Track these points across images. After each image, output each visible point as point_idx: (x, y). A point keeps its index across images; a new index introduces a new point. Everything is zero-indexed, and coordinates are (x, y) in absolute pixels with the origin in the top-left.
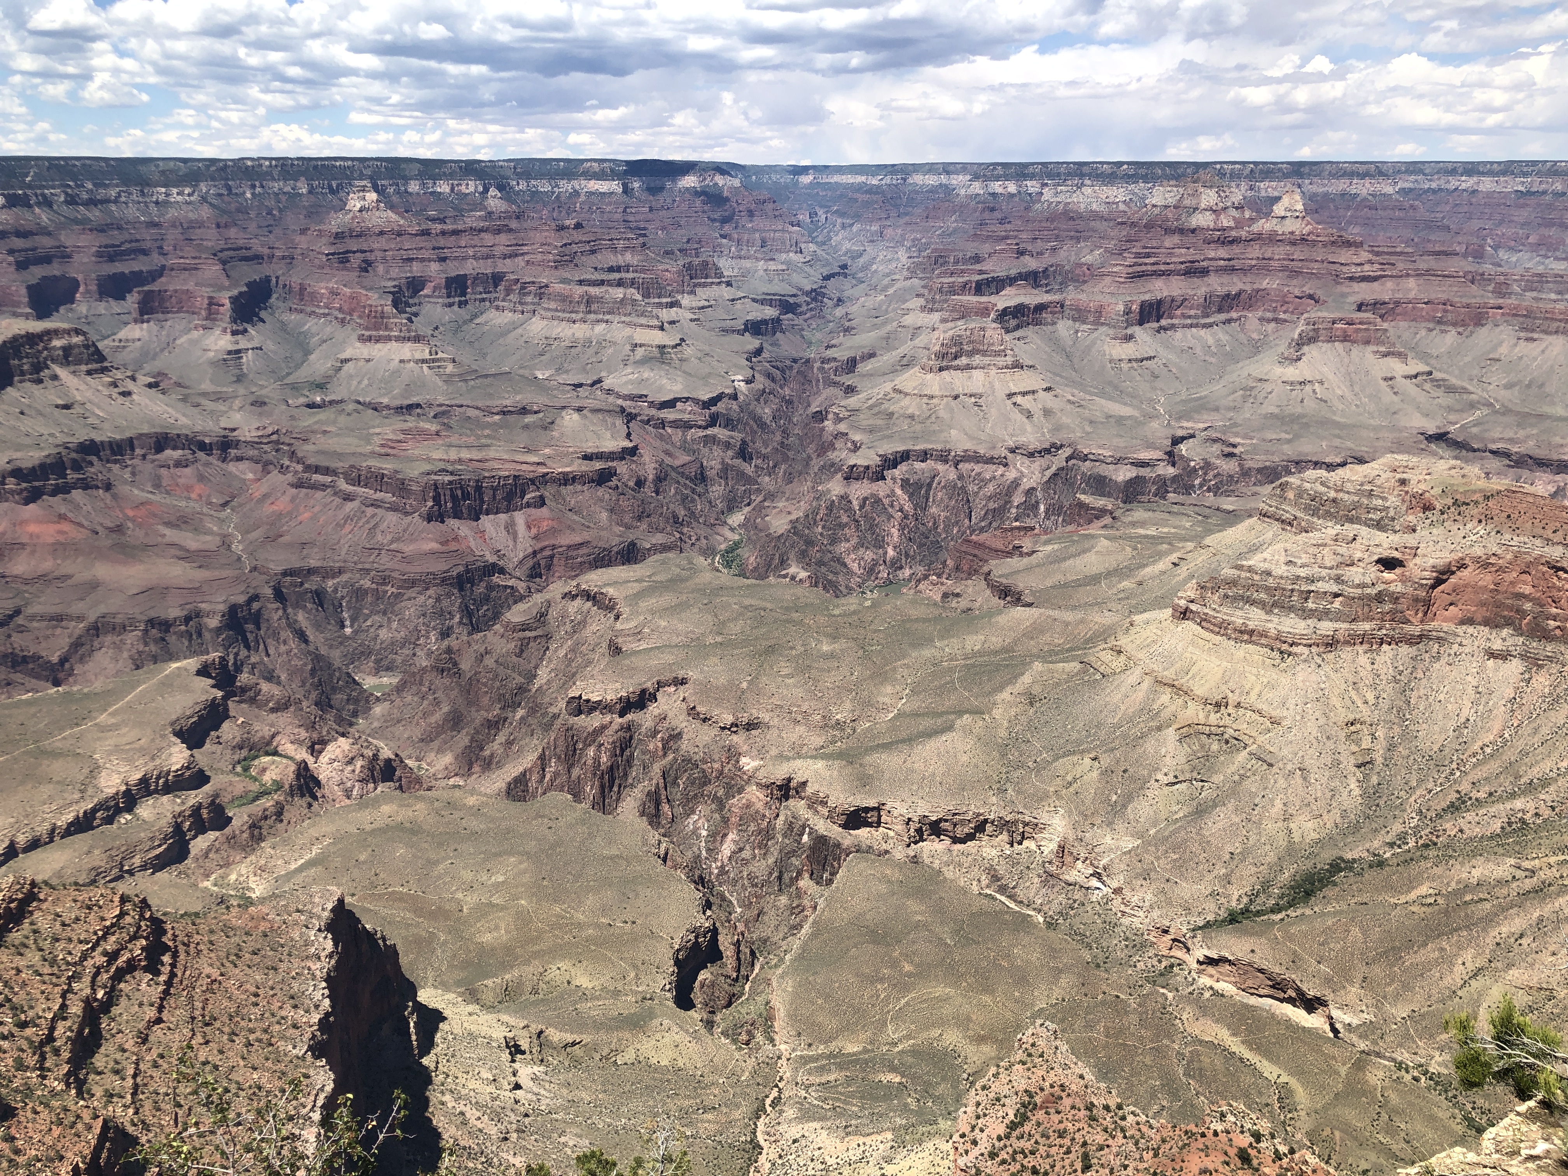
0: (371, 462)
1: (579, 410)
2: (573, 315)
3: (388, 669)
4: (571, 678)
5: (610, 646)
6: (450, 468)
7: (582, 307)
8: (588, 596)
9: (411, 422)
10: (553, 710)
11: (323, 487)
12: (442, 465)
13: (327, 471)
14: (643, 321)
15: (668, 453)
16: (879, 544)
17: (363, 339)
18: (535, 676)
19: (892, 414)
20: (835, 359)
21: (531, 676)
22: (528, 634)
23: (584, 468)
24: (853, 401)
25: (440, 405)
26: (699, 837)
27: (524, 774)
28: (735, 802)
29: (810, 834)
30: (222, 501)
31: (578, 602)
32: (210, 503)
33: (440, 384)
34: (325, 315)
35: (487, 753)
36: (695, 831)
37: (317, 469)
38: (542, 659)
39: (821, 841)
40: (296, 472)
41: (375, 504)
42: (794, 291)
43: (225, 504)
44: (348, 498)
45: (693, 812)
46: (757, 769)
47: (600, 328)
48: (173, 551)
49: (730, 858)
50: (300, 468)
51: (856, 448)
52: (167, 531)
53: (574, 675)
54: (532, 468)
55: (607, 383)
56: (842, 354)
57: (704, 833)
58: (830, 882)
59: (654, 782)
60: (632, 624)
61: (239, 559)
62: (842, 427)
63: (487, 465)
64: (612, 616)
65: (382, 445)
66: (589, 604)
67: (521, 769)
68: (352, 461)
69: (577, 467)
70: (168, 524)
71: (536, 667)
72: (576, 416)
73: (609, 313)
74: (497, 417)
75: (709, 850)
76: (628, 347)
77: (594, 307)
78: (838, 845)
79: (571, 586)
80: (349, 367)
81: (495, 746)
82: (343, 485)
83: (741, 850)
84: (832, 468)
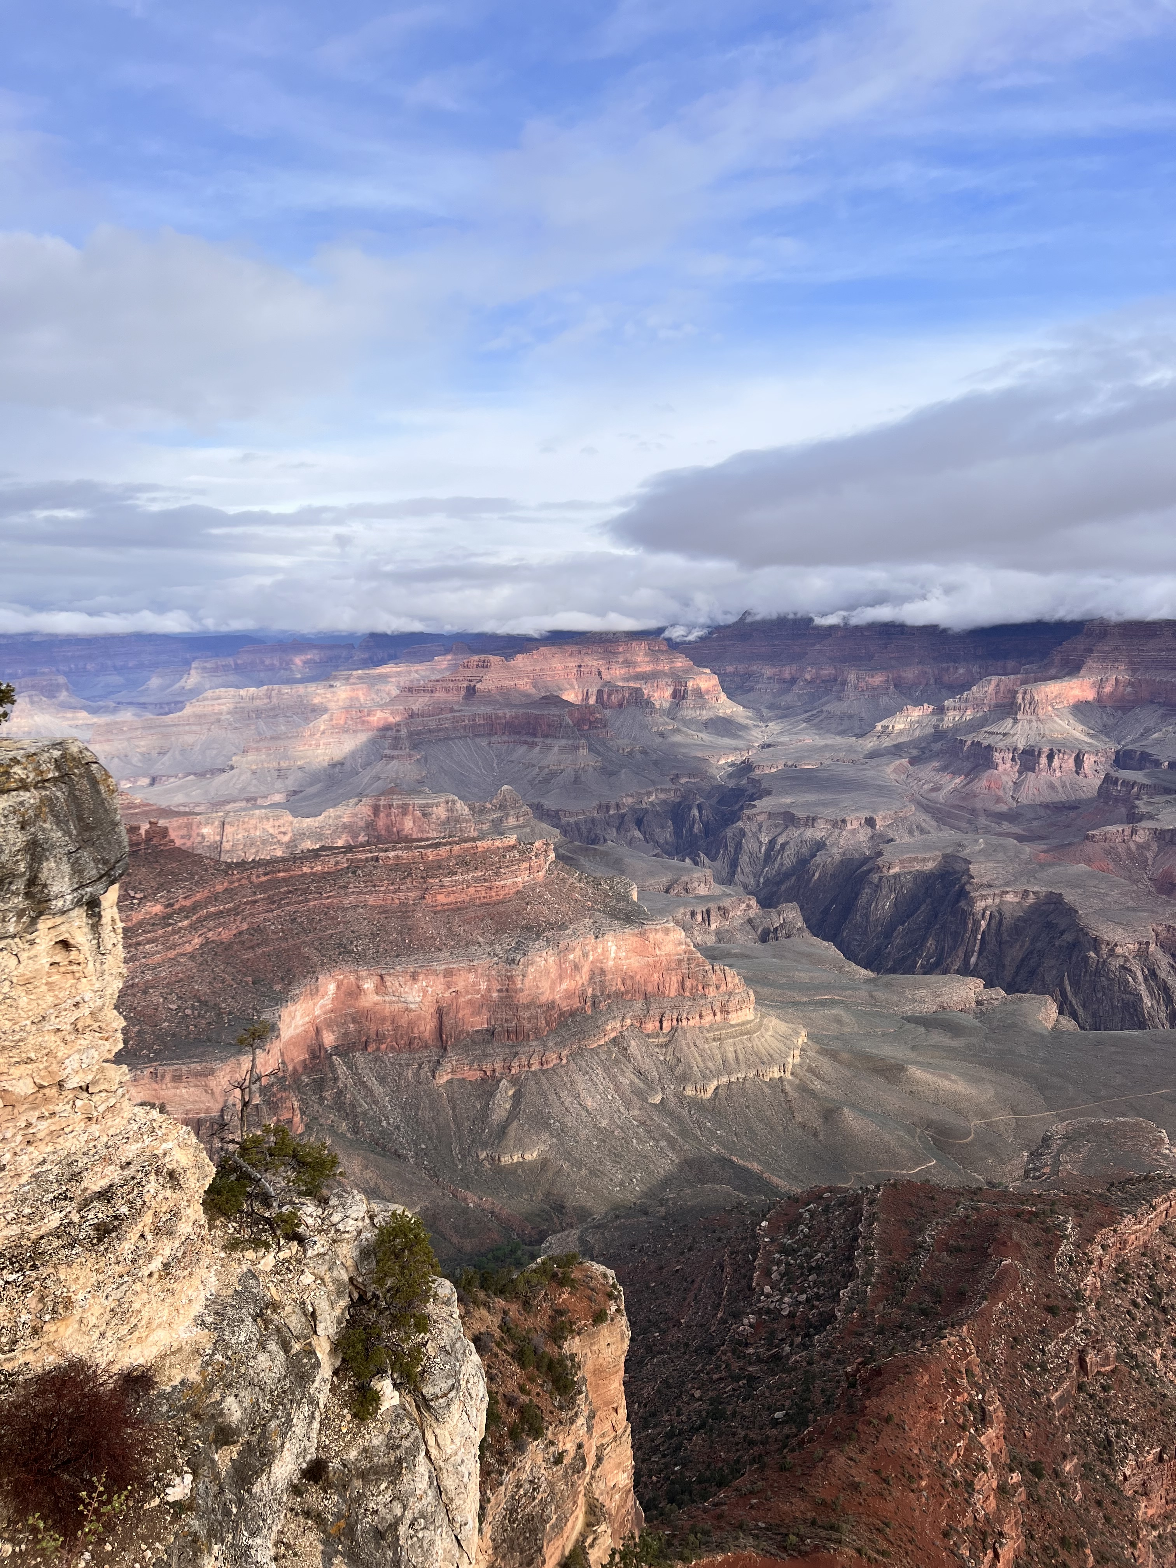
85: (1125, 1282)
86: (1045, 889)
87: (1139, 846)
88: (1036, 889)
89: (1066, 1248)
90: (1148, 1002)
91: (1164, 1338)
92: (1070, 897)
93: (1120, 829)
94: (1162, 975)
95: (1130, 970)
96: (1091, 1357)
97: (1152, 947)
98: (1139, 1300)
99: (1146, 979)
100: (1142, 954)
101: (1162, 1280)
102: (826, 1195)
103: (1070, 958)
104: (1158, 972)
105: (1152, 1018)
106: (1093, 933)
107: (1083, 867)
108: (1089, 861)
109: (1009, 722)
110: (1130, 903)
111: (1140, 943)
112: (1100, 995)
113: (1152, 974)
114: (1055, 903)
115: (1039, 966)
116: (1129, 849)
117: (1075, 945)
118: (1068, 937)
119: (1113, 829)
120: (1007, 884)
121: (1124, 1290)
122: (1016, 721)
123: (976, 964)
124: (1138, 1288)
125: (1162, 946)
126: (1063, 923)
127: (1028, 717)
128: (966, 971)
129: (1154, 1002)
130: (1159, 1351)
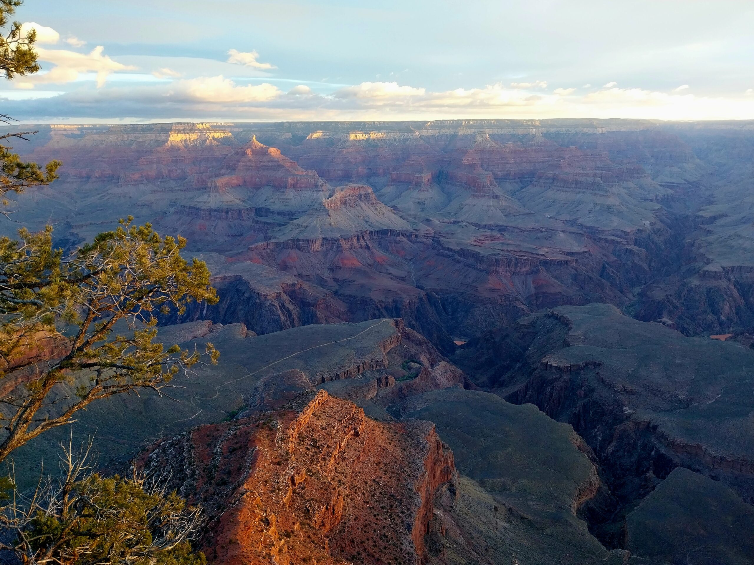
0: (470, 248)
1: (564, 232)
2: (568, 189)
3: (464, 335)
4: (544, 354)
5: (564, 342)
6: (502, 253)
7: (573, 186)
8: (557, 318)
9: (488, 232)
10: (534, 366)
11: (449, 257)
12: (498, 252)
13: (452, 250)
14: (601, 193)
15: (605, 255)
16: (716, 312)
17: (473, 196)
18: (527, 350)
19: (733, 247)
20: (702, 217)
21: (525, 349)
22: (526, 330)
23: (563, 259)
24: (711, 238)
25: (501, 226)
26: (597, 439)
27: (517, 392)
28: (618, 427)
29: (656, 452)
30: (410, 258)
31: (551, 320)
32: (406, 259)
33: (503, 217)
34: (460, 185)
35: (502, 379)
36: (595, 436)
37: (448, 249)
38: (531, 343)
39: (660, 456)
40: (439, 250)
41: (468, 266)
42: (683, 182)
43: (410, 260)
44: (459, 262)
45: (595, 428)
46: (631, 414)
47: (579, 196)
48: (390, 276)
49: (612, 454)
50: (440, 248)
51: (708, 262)
52: (389, 268)
53: (545, 352)
54: (538, 257)
55: (580, 221)
56: (706, 214)
57: (600, 438)
58: (664, 478)
59: (578, 409)
60: (576, 334)
61: (413, 281)
62: (702, 251)
63: (518, 254)
64: (567, 328)
65: (476, 241)
66: (556, 321)
67: (516, 390)
68: (462, 247)
69: (560, 257)
70: (390, 265)
71: (528, 345)
72: (562, 235)
73: (585, 188)
74: (526, 233)
75: (601, 447)
76: (592, 205)
77: (579, 186)
78: (671, 461)
79: (549, 311)
80: (466, 208)
81: (505, 377)
82: (457, 257)
83: (617, 451)
84: (693, 272)
85: (303, 441)
86: (233, 274)
87: (272, 251)
88: (230, 275)
89: (279, 434)
90: (283, 318)
91: (320, 459)
92: (245, 277)
93: (262, 244)
94: (287, 305)
95: (274, 306)
96: (296, 478)
97: (282, 294)
98: (309, 447)
99: (281, 308)
100: (278, 297)
101: (316, 436)
102: (162, 444)
103: (248, 305)
104: (285, 304)
105: (284, 324)
106: (257, 291)
107: (249, 262)
108: (251, 259)
109: (206, 196)
110: (271, 276)
111: (277, 293)
112: (263, 318)
113: (283, 307)
114: (239, 280)
115: (235, 310)
116: (267, 252)
117: (250, 298)
118: (247, 295)
119: (260, 244)
120: (216, 274)
121: (303, 445)
122: (209, 196)
123: (206, 314)
124: (308, 441)
125: (285, 293)
126: (244, 288)
127: (215, 194)
128: (201, 318)
129: (285, 317)
130: (319, 465)
